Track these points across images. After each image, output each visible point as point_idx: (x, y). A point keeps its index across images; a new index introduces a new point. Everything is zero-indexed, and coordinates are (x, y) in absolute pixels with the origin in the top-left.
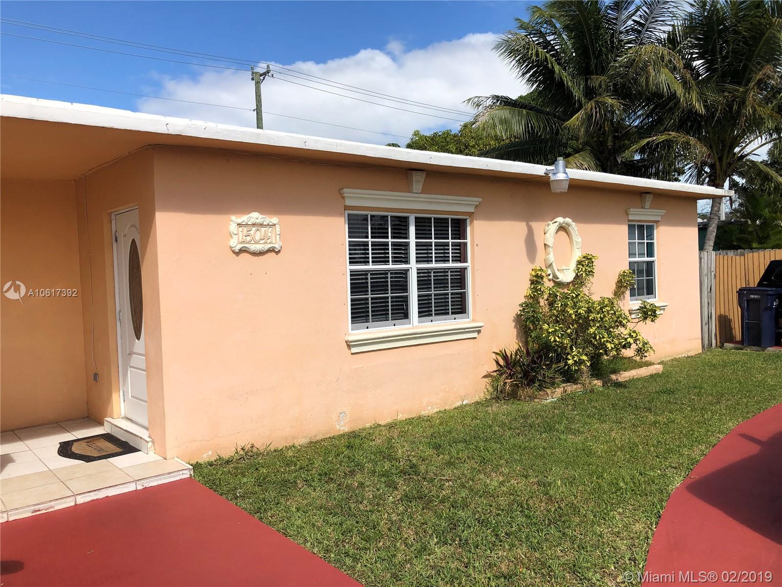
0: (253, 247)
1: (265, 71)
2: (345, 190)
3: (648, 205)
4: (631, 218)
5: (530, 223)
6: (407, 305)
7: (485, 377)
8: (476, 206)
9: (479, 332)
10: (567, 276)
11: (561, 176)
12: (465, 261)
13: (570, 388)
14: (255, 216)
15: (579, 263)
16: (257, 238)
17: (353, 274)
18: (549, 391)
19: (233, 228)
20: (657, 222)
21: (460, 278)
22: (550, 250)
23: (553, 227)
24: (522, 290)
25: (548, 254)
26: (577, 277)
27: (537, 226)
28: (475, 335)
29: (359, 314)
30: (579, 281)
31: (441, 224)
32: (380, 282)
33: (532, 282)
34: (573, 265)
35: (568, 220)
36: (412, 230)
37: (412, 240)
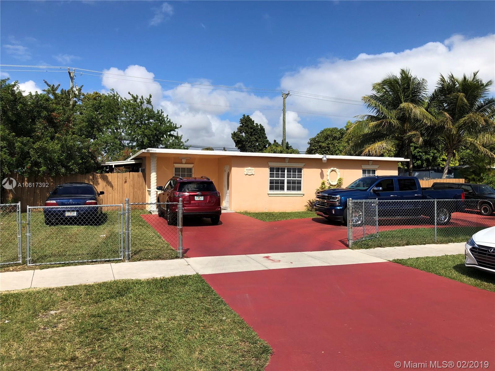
0: (249, 174)
1: (288, 93)
2: (269, 163)
3: (371, 164)
4: (363, 168)
5: (322, 169)
6: (284, 187)
7: (305, 206)
8: (304, 165)
9: (304, 195)
10: (335, 183)
11: (325, 158)
12: (301, 178)
14: (250, 168)
15: (339, 180)
16: (250, 172)
17: (270, 180)
19: (245, 170)
20: (376, 169)
21: (299, 182)
22: (328, 176)
23: (329, 170)
24: (318, 186)
26: (338, 184)
27: (324, 170)
28: (303, 196)
29: (271, 188)
31: (294, 169)
32: (277, 182)
33: (322, 184)
34: (337, 180)
35: (335, 169)
36: (286, 171)
37: (286, 173)
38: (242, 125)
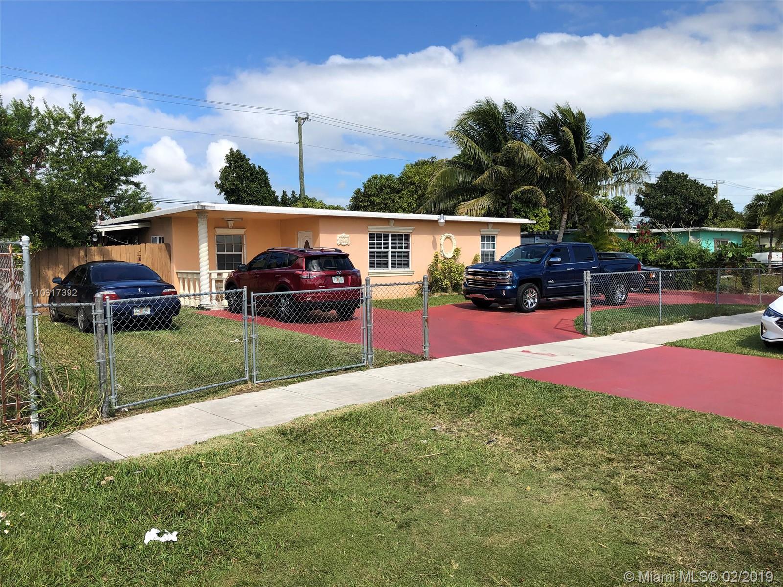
0: (343, 244)
1: (305, 116)
2: (368, 226)
3: (490, 228)
4: (481, 233)
5: (435, 236)
6: (388, 263)
7: (415, 289)
8: (414, 230)
9: (413, 274)
10: (450, 256)
11: (442, 220)
12: (409, 249)
13: (443, 294)
14: (343, 235)
15: (455, 251)
16: (344, 241)
17: (370, 252)
18: (435, 293)
19: (338, 238)
20: (496, 234)
21: (407, 255)
22: (443, 246)
23: (444, 237)
24: (431, 260)
25: (441, 247)
26: (454, 256)
27: (436, 237)
28: (412, 275)
29: (372, 265)
30: (454, 257)
31: (400, 236)
32: (379, 255)
33: (435, 257)
34: (452, 251)
35: (450, 235)
36: (390, 238)
37: (390, 241)
38: (228, 165)
